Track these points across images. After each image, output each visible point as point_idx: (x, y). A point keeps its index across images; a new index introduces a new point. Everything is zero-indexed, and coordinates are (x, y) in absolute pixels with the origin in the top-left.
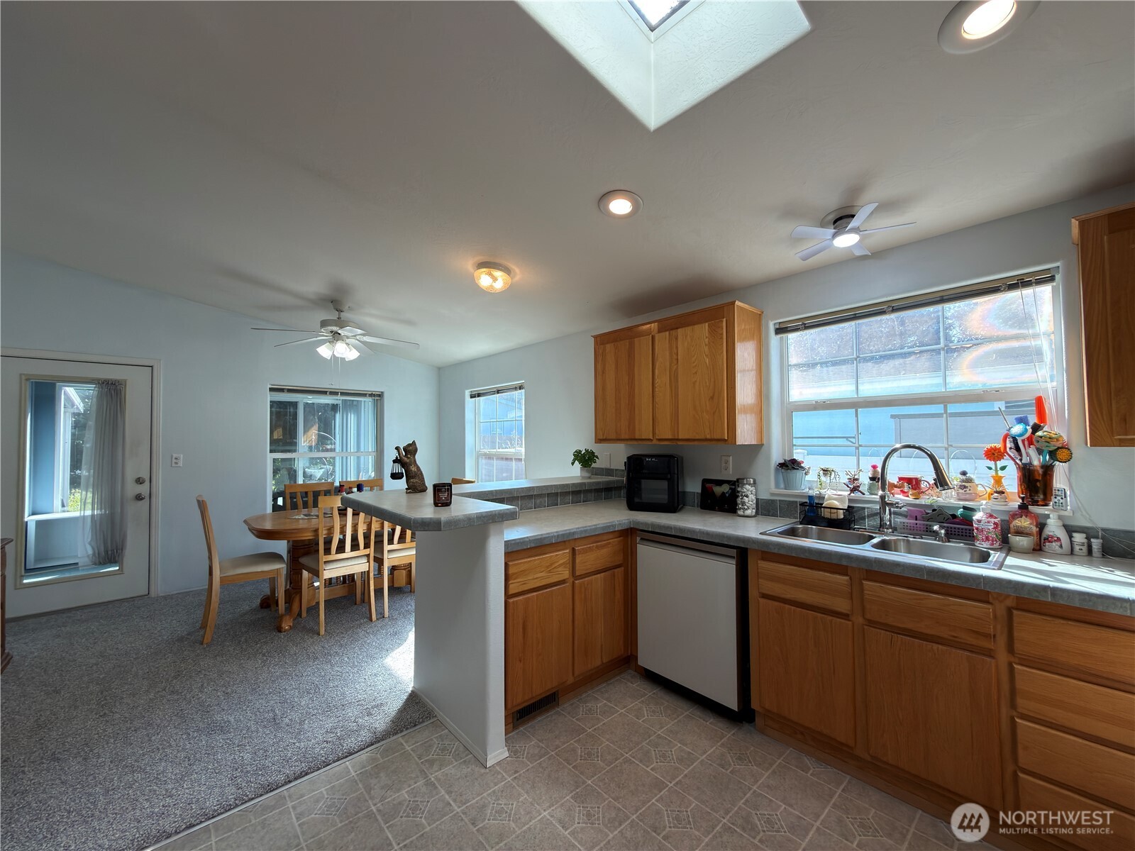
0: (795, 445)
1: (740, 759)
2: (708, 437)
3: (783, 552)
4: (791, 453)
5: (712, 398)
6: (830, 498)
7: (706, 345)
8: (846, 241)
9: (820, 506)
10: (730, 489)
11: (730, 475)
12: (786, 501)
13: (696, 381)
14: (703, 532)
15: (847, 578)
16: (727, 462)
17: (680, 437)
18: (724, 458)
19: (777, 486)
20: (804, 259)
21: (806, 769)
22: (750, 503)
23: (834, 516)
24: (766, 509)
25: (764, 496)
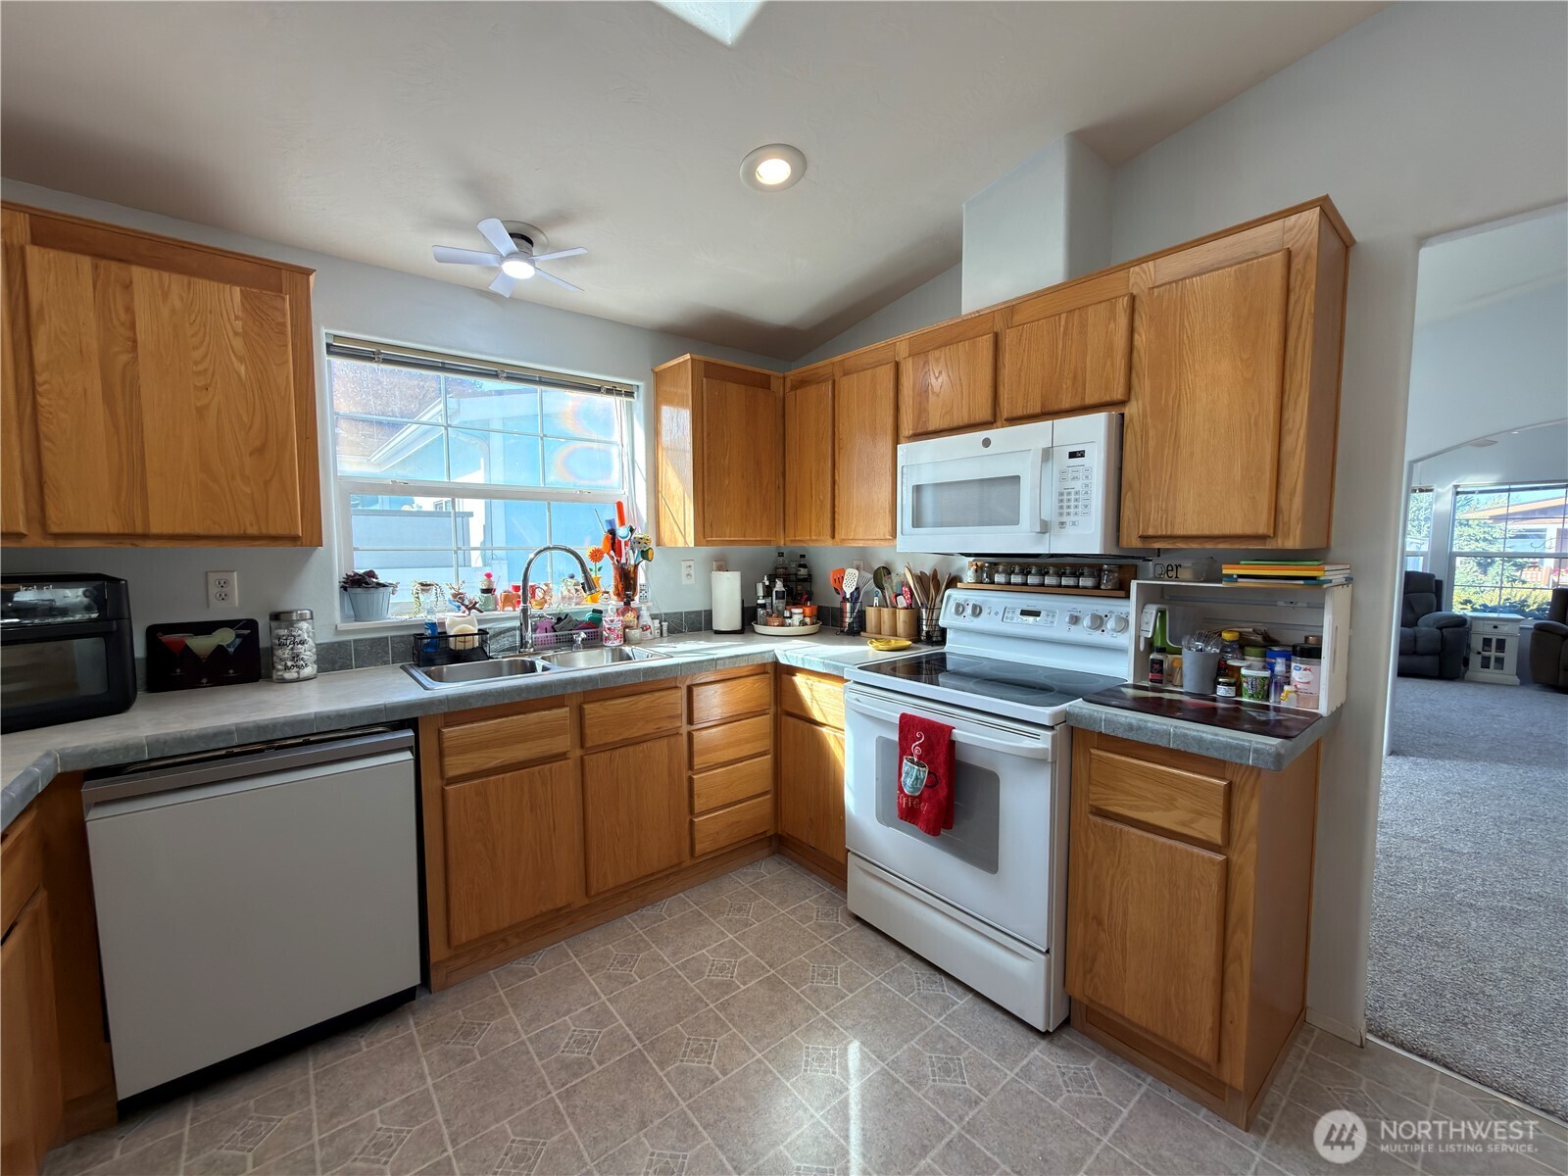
0: (356, 549)
1: (466, 1035)
2: (252, 530)
3: (491, 702)
4: (351, 560)
5: (260, 451)
6: (454, 624)
7: (236, 334)
8: (519, 270)
9: (444, 636)
10: (238, 636)
11: (235, 607)
12: (366, 640)
13: (207, 406)
14: (329, 717)
15: (568, 709)
16: (225, 583)
17: (155, 529)
18: (212, 577)
19: (345, 618)
20: (440, 260)
21: (530, 974)
22: (308, 653)
23: (469, 646)
24: (335, 659)
25: (327, 637)
